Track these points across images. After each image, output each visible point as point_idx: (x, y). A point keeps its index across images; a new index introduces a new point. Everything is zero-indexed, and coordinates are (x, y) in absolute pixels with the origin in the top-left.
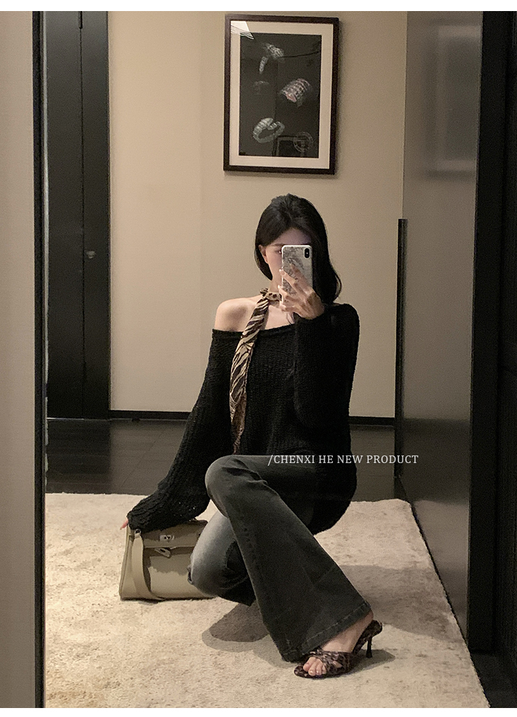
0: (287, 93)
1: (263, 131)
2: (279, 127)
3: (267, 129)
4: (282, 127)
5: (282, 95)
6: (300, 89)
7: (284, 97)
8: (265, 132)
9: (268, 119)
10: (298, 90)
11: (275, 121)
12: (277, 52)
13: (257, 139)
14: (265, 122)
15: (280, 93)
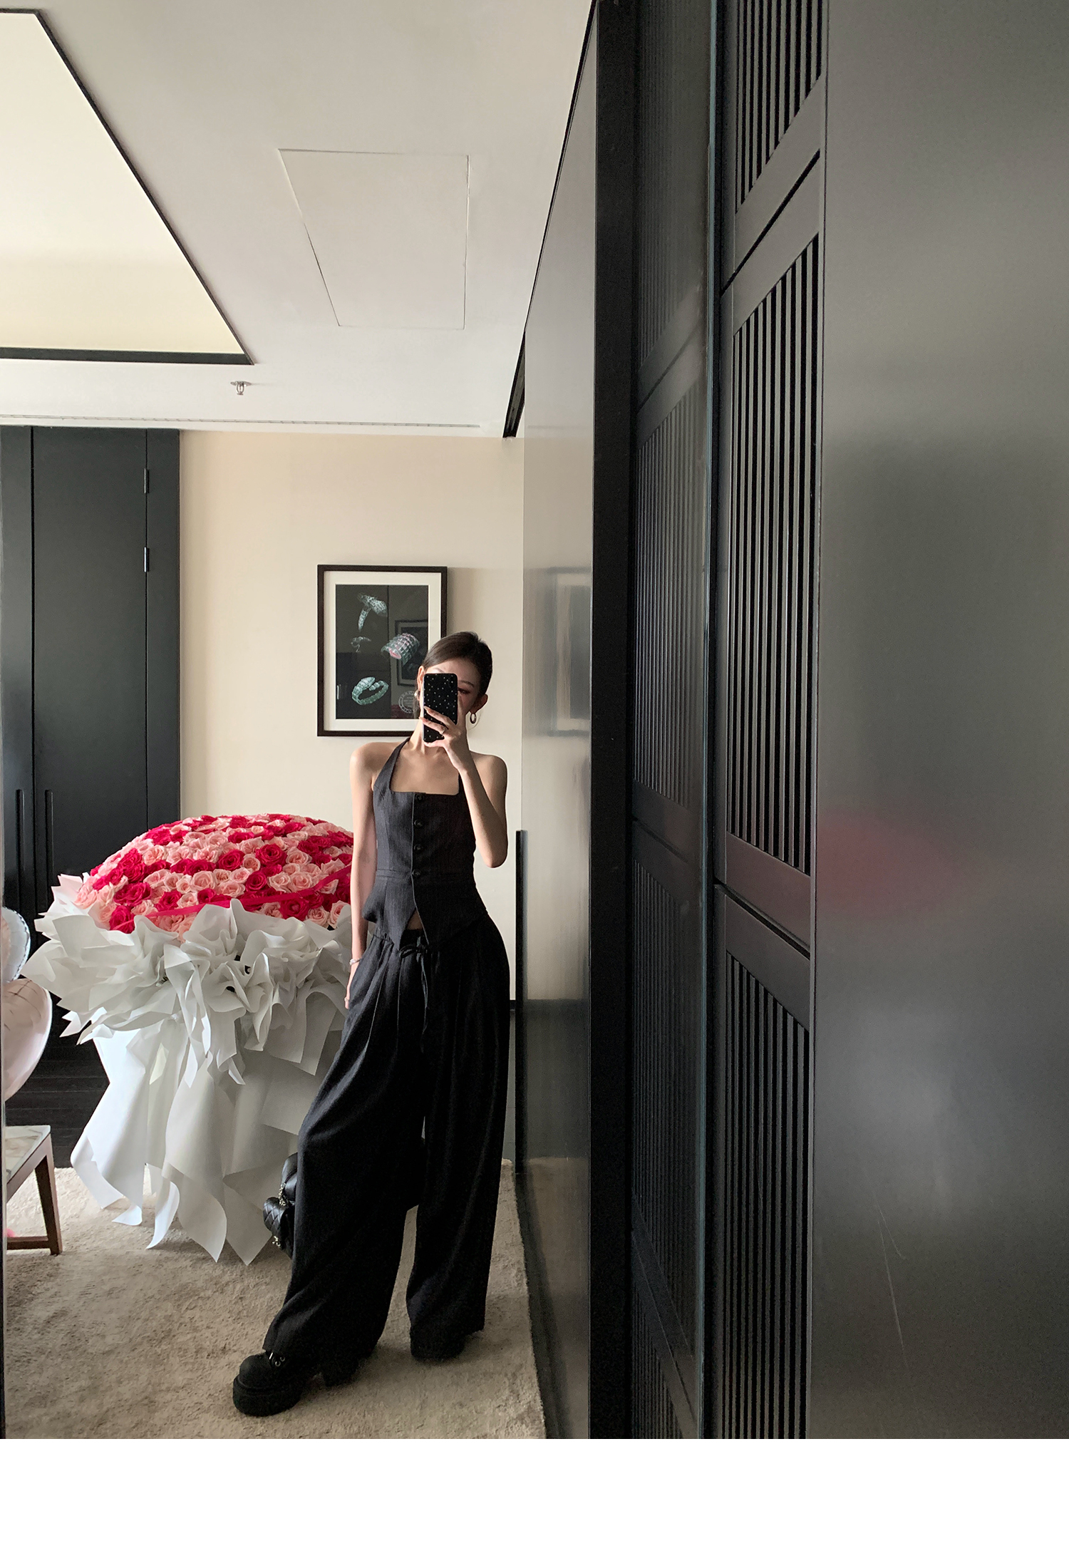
0: (390, 649)
1: (363, 691)
2: (382, 687)
3: (368, 689)
4: (386, 686)
5: (384, 651)
6: (406, 644)
7: (387, 653)
8: (366, 693)
9: (369, 679)
10: (403, 645)
11: (376, 681)
12: (378, 605)
13: (357, 700)
14: (366, 682)
15: (382, 650)
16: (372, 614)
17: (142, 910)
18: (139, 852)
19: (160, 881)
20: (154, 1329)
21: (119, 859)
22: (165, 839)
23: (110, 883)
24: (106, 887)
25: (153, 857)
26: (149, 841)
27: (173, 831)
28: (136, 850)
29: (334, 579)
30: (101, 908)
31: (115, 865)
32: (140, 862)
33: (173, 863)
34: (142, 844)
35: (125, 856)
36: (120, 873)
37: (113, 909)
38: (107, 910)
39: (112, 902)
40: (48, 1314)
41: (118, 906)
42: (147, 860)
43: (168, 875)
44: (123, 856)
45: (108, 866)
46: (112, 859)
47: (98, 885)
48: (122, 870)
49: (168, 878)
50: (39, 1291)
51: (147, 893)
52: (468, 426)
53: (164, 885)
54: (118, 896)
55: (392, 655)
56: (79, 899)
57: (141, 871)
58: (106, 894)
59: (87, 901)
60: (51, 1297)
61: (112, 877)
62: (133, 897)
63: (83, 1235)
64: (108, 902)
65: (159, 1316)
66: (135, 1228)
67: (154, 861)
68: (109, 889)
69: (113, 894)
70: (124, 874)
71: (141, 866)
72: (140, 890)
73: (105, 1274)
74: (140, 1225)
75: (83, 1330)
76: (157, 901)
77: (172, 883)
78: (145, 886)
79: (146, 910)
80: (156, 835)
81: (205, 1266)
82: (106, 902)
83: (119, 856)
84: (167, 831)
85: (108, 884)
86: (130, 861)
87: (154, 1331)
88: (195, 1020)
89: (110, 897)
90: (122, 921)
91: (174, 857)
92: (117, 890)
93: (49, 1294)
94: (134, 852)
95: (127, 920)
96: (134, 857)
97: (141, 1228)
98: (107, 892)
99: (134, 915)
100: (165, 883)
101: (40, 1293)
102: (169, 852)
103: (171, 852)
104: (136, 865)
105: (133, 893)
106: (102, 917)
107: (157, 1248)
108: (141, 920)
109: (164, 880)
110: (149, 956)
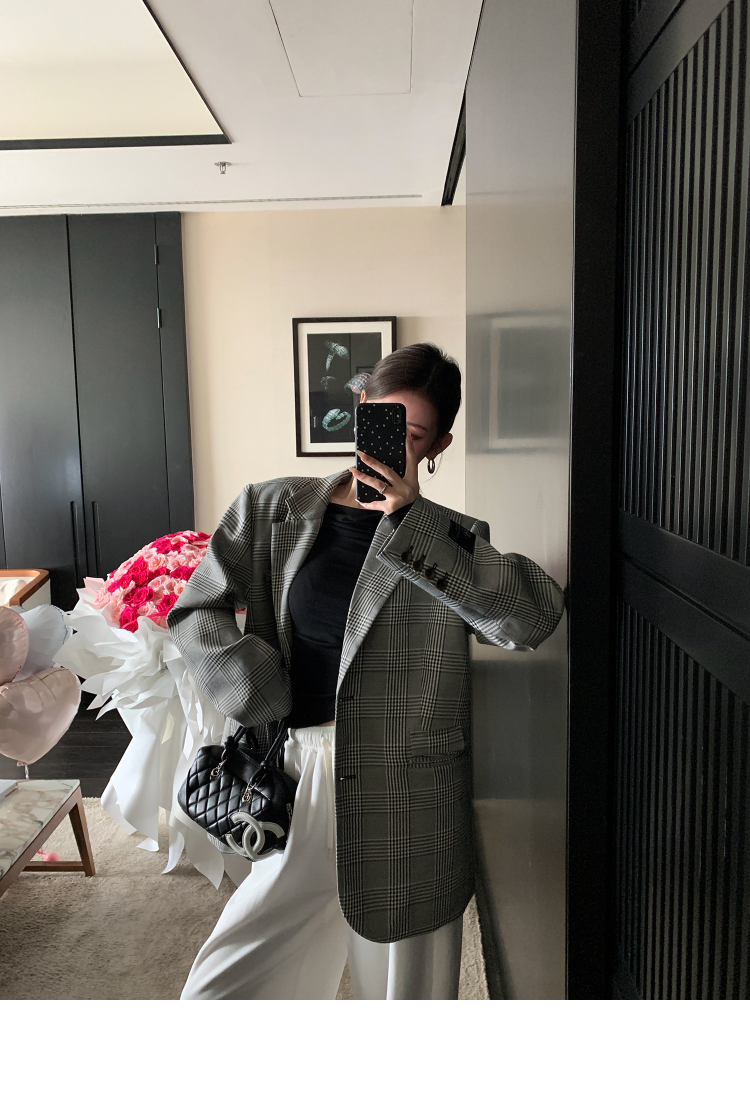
0: (352, 386)
1: (331, 420)
2: (345, 416)
3: (335, 418)
4: (349, 416)
5: (347, 388)
6: (364, 382)
7: (350, 390)
8: (334, 422)
9: (336, 410)
10: (362, 382)
11: (341, 412)
12: (341, 350)
13: (327, 428)
14: (333, 413)
15: (345, 387)
16: (337, 358)
17: (146, 610)
18: (145, 560)
19: (160, 585)
20: (163, 952)
21: (130, 566)
22: (166, 548)
23: (120, 587)
24: (117, 590)
25: (156, 565)
26: (155, 549)
27: (173, 541)
28: (143, 558)
29: (307, 329)
30: (113, 608)
31: (125, 571)
32: (146, 569)
33: (172, 570)
34: (149, 553)
35: (135, 562)
36: (129, 578)
37: (122, 610)
38: (118, 610)
39: (122, 604)
40: (79, 932)
41: (127, 607)
42: (151, 568)
43: (168, 580)
44: (133, 563)
45: (122, 571)
46: (125, 565)
47: (112, 589)
48: (130, 575)
49: (167, 583)
50: (74, 911)
51: (151, 596)
52: (413, 196)
53: (164, 589)
54: (127, 598)
55: (353, 390)
56: (98, 600)
57: (146, 577)
58: (117, 597)
59: (103, 602)
60: (83, 916)
61: (122, 582)
62: (139, 599)
63: (113, 858)
64: (119, 603)
65: (169, 939)
66: (154, 854)
67: (157, 568)
68: (120, 592)
69: (122, 598)
70: (133, 579)
71: (146, 572)
72: (144, 593)
73: (126, 897)
74: (158, 851)
75: (106, 950)
76: (158, 602)
77: (171, 587)
78: (148, 589)
79: (149, 611)
80: (160, 544)
81: (208, 893)
82: (117, 603)
83: (130, 563)
84: (168, 541)
85: (119, 588)
86: (137, 568)
87: (164, 954)
88: (190, 705)
89: (120, 599)
90: (128, 622)
91: (173, 564)
92: (126, 593)
93: (82, 914)
94: (141, 559)
95: (133, 619)
96: (141, 563)
97: (159, 854)
98: (117, 595)
99: (139, 615)
100: (165, 587)
101: (74, 913)
102: (169, 560)
103: (170, 559)
104: (142, 571)
105: (139, 595)
106: (114, 617)
107: (170, 873)
108: (144, 620)
109: (164, 585)
110: (152, 650)
